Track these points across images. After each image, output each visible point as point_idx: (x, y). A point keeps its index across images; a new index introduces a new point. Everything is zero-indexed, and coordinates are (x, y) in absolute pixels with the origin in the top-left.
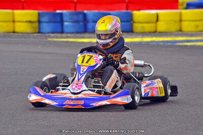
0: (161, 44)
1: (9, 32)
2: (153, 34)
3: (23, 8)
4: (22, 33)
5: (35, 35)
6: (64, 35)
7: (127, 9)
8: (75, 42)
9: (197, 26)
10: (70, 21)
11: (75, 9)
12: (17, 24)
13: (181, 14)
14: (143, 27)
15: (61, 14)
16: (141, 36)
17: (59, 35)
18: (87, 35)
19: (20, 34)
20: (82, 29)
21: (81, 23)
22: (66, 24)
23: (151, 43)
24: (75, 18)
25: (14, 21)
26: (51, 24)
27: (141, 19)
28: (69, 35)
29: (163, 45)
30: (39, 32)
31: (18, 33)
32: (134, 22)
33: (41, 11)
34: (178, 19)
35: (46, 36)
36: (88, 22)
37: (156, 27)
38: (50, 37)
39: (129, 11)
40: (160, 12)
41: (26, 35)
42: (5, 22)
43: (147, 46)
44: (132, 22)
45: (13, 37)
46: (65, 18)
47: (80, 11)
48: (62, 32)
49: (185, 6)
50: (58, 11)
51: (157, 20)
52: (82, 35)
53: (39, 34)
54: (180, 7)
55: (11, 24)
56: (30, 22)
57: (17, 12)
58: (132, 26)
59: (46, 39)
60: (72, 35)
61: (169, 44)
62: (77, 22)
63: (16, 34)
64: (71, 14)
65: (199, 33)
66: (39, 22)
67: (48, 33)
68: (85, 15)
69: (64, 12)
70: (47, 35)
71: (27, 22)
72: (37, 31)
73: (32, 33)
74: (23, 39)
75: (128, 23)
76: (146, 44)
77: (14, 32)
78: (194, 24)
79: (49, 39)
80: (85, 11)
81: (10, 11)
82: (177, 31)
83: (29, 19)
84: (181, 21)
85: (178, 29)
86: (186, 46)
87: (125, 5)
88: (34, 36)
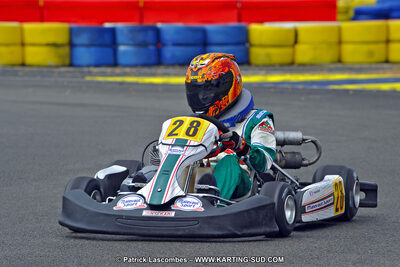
0: (300, 87)
1: (13, 65)
2: (286, 68)
3: (42, 19)
4: (39, 66)
5: (63, 69)
6: (118, 70)
7: (239, 20)
8: (137, 84)
9: (371, 53)
10: (131, 42)
11: (141, 21)
12: (29, 50)
13: (340, 29)
14: (268, 55)
15: (113, 31)
16: (263, 72)
17: (109, 70)
18: (161, 70)
19: (35, 69)
20: (153, 59)
21: (152, 48)
22: (122, 48)
23: (281, 86)
24: (140, 37)
25: (23, 44)
26: (93, 49)
27: (265, 40)
28: (127, 70)
29: (303, 89)
30: (71, 65)
31: (30, 66)
32: (251, 45)
33: (74, 25)
34: (335, 39)
35: (82, 72)
36: (164, 45)
37: (294, 55)
38: (90, 74)
39: (243, 24)
40: (301, 26)
41: (45, 70)
42: (7, 45)
43: (272, 90)
44: (247, 45)
45: (20, 73)
46: (120, 38)
47: (150, 24)
48: (115, 64)
49: (351, 14)
50: (107, 25)
51: (296, 42)
52: (153, 70)
53: (71, 69)
54: (339, 17)
55: (18, 49)
56: (55, 45)
57: (28, 26)
58: (247, 53)
59: (83, 77)
60: (134, 70)
61: (315, 87)
62: (143, 45)
63: (27, 69)
64: (132, 31)
65: (374, 66)
66: (71, 45)
67: (89, 66)
68: (158, 31)
69: (119, 25)
70: (86, 69)
71: (48, 45)
72: (67, 61)
73: (57, 67)
74: (39, 78)
75: (241, 47)
76: (271, 88)
77: (23, 65)
78: (365, 48)
79: (88, 78)
80: (159, 25)
81: (15, 24)
82: (333, 62)
83: (52, 39)
84: (340, 42)
85: (336, 58)
86: (347, 91)
87: (235, 13)
88: (60, 73)
